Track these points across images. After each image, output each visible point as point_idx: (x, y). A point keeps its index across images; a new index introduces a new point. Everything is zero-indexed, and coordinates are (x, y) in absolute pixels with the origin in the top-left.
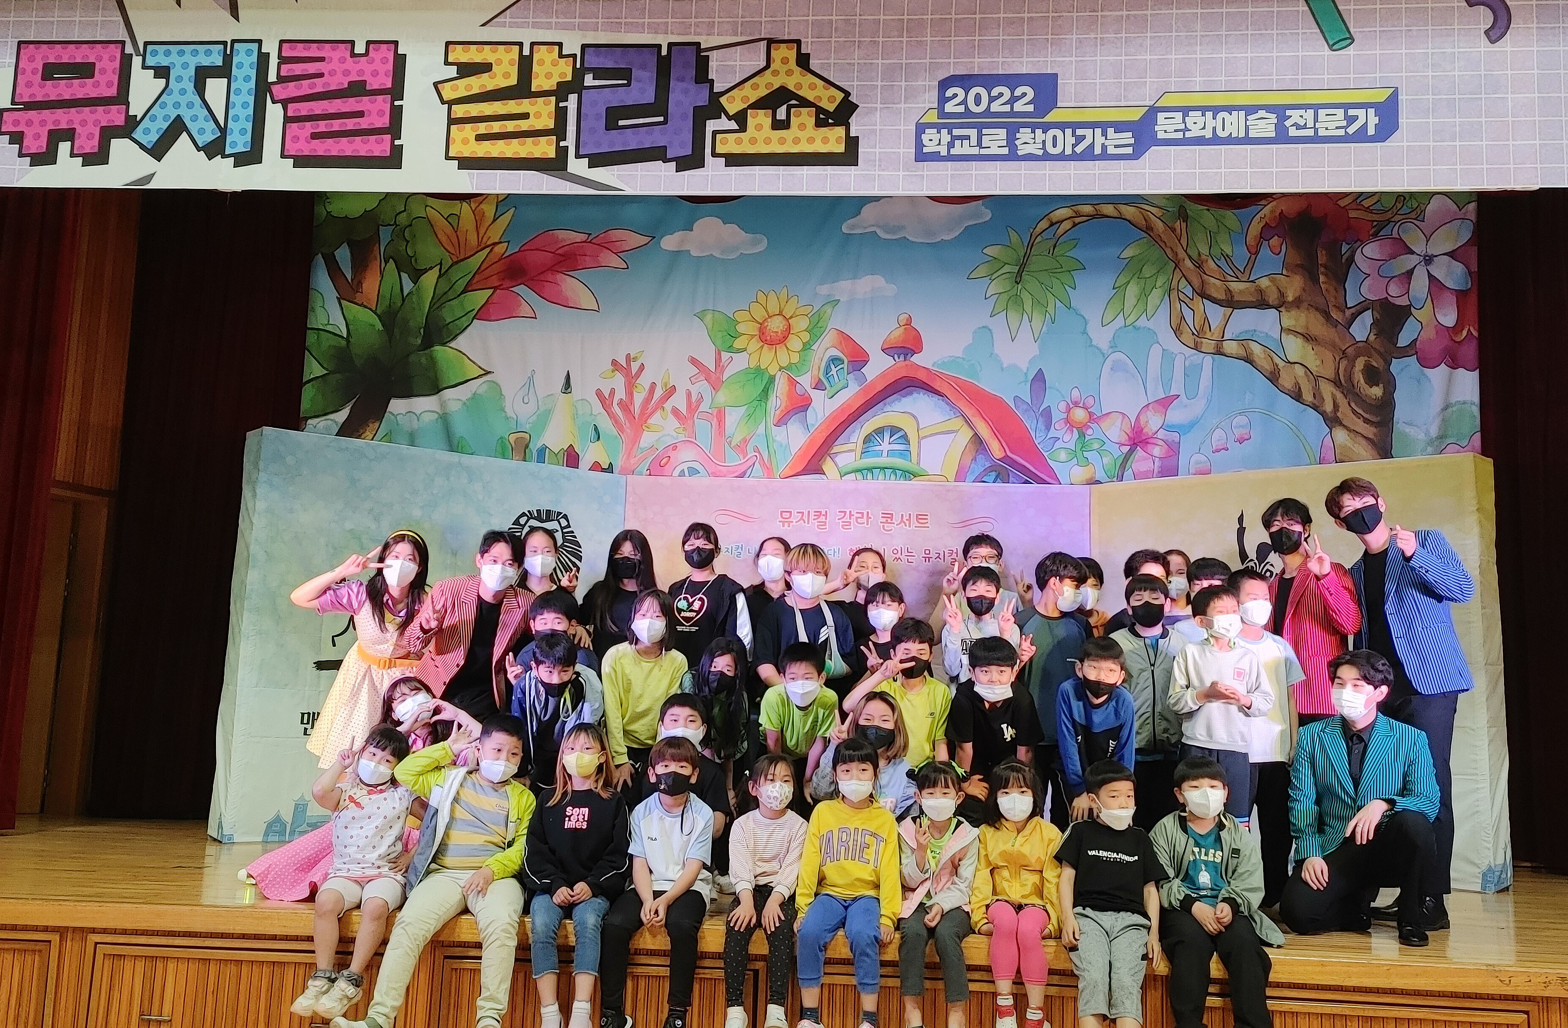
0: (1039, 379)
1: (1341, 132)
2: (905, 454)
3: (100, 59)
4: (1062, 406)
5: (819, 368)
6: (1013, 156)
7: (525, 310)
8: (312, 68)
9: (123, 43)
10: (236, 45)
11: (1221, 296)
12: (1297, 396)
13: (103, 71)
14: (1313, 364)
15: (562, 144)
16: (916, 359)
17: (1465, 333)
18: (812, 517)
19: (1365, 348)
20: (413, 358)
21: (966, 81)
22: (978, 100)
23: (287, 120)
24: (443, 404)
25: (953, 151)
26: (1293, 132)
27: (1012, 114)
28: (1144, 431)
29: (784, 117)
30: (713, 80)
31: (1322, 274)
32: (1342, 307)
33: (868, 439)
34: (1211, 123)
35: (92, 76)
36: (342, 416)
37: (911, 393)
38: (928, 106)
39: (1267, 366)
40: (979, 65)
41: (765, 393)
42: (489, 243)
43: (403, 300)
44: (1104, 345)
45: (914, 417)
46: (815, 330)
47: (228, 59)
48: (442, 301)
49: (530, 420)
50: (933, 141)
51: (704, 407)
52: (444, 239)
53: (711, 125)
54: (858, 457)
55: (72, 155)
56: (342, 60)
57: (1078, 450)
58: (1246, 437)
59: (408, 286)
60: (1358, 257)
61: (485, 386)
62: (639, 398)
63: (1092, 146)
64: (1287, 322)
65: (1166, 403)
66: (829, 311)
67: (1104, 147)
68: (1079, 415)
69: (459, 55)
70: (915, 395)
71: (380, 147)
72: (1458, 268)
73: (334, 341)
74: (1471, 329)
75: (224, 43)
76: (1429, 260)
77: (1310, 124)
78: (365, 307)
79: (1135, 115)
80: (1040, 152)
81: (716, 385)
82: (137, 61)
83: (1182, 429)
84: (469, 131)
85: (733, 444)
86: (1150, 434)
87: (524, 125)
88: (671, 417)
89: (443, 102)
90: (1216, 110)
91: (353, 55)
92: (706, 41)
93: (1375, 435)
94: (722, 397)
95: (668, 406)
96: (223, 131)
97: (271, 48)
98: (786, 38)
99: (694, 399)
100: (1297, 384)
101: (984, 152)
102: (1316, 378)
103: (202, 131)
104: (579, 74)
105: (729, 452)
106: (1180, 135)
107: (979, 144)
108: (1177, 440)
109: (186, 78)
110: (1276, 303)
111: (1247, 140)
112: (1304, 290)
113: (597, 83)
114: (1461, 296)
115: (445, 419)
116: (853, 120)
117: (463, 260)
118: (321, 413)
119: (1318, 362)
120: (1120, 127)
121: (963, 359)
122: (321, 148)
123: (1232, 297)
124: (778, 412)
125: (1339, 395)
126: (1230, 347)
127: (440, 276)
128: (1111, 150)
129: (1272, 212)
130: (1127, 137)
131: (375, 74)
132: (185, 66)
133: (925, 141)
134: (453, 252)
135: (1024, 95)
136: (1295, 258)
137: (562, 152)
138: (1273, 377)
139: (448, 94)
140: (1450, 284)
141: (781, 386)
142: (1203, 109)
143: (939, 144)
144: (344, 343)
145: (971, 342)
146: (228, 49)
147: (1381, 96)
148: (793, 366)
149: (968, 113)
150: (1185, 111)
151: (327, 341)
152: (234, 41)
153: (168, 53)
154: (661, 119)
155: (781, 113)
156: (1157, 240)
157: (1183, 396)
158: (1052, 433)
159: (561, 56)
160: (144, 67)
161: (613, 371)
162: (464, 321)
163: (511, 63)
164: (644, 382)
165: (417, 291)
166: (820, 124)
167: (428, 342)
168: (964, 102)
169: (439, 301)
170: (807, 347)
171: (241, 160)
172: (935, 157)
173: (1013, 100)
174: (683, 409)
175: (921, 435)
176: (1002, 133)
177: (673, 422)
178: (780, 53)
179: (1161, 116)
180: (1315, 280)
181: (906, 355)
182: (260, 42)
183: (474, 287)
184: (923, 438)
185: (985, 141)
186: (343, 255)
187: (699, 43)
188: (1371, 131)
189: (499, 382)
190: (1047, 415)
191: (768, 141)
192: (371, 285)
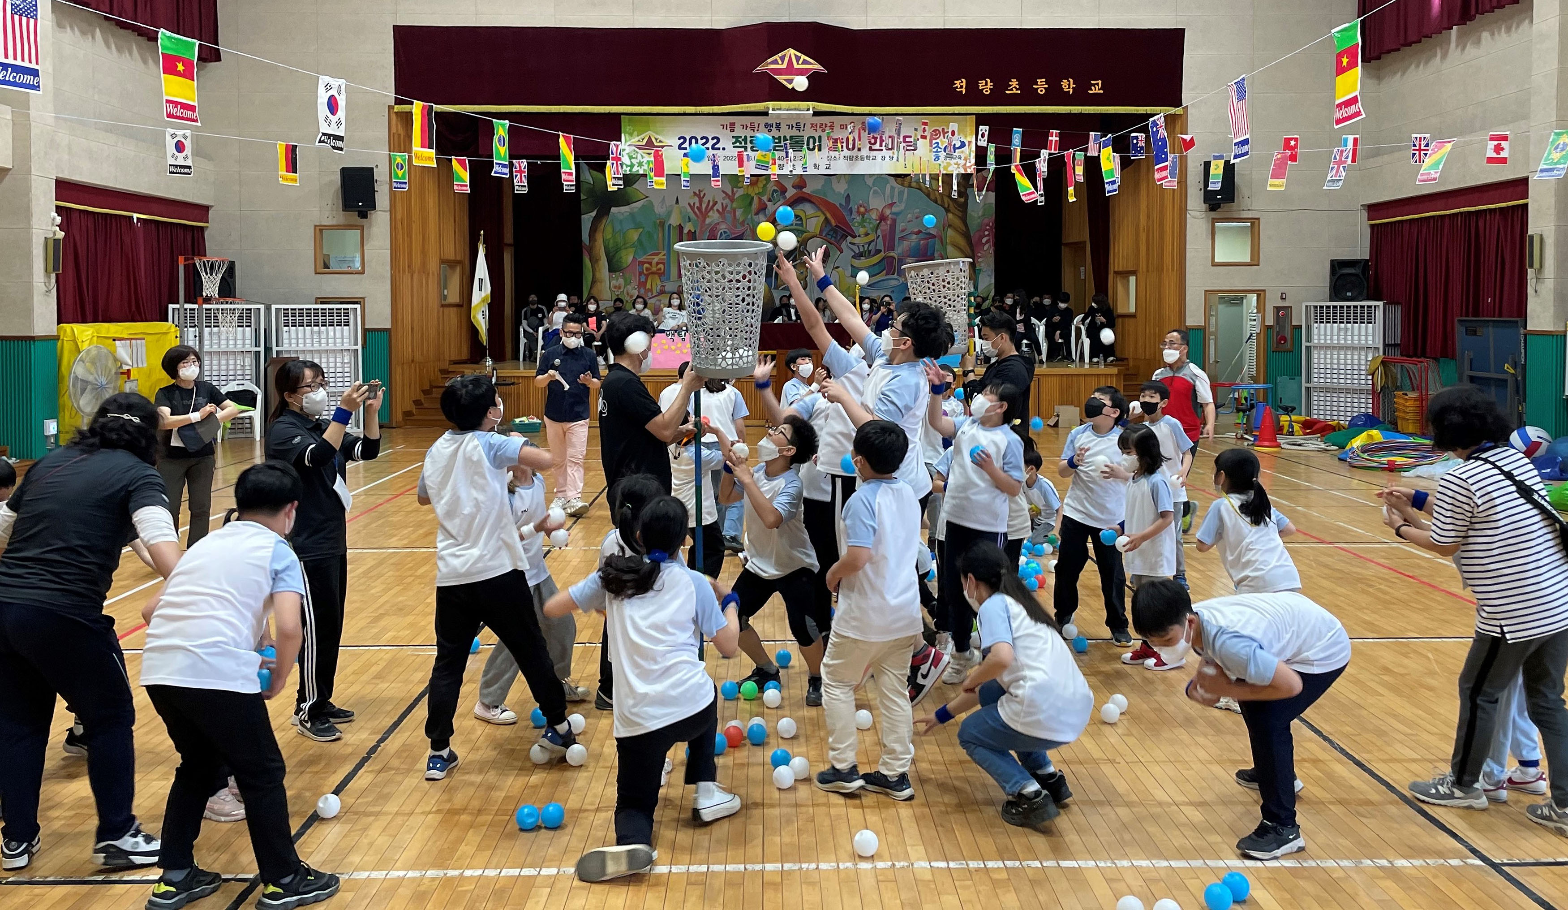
0: (848, 197)
4: (856, 206)
5: (770, 193)
24: (631, 209)
28: (884, 215)
36: (594, 214)
41: (750, 204)
44: (870, 185)
49: (665, 214)
51: (728, 209)
62: (704, 206)
65: (891, 205)
68: (862, 209)
81: (732, 200)
83: (897, 214)
86: (886, 216)
93: (961, 215)
94: (734, 205)
95: (715, 208)
99: (724, 206)
100: (936, 197)
102: (942, 195)
105: (738, 225)
108: (895, 218)
115: (632, 214)
119: (943, 190)
121: (821, 190)
124: (755, 210)
126: (914, 184)
141: (756, 200)
144: (592, 186)
148: (760, 194)
151: (585, 186)
157: (898, 203)
158: (853, 216)
161: (694, 196)
164: (705, 200)
170: (765, 186)
174: (721, 210)
177: (717, 214)
189: (652, 200)
190: (851, 210)
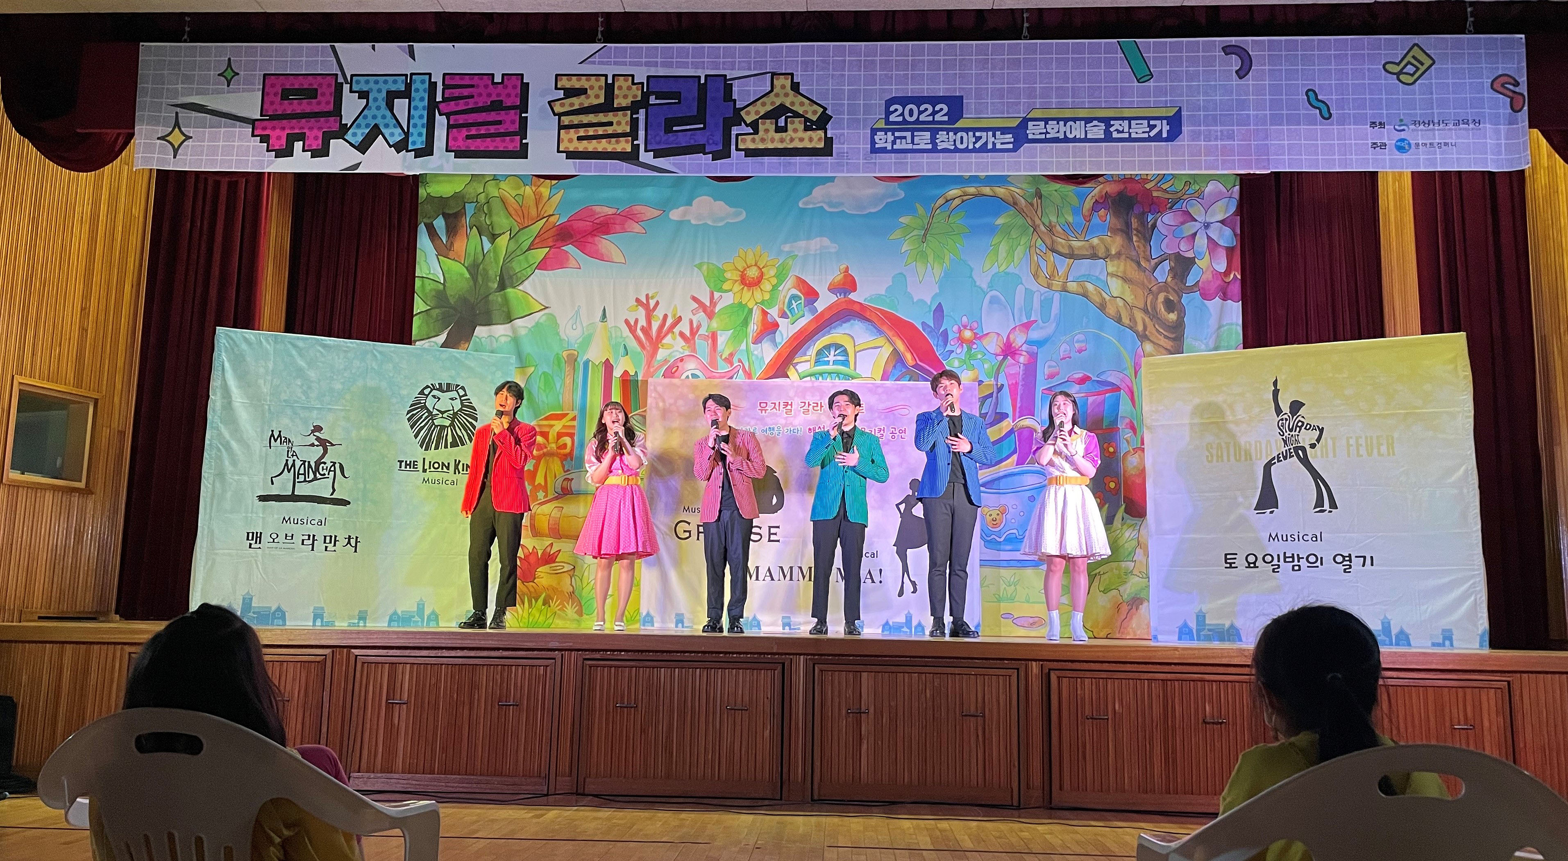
0: (939, 310)
1: (1146, 135)
2: (846, 363)
3: (320, 85)
4: (955, 328)
5: (784, 303)
6: (934, 150)
7: (572, 262)
8: (466, 92)
9: (337, 75)
10: (414, 77)
11: (1066, 251)
12: (1119, 320)
13: (323, 94)
14: (1129, 298)
15: (635, 142)
16: (853, 296)
17: (1232, 276)
18: (782, 406)
19: (1165, 287)
20: (491, 297)
21: (904, 101)
22: (911, 113)
23: (449, 127)
24: (514, 330)
25: (895, 147)
26: (1115, 135)
27: (933, 122)
28: (1013, 345)
29: (783, 125)
30: (735, 100)
31: (1135, 235)
32: (1148, 259)
33: (819, 353)
34: (1062, 129)
35: (316, 98)
36: (442, 338)
37: (848, 321)
38: (878, 117)
39: (1097, 299)
40: (910, 89)
41: (746, 322)
42: (545, 215)
43: (484, 256)
44: (984, 286)
45: (852, 337)
46: (781, 277)
47: (408, 86)
48: (513, 256)
49: (578, 342)
50: (881, 140)
51: (702, 331)
52: (513, 212)
53: (735, 131)
54: (812, 366)
55: (304, 150)
56: (486, 86)
57: (967, 361)
58: (1083, 349)
59: (487, 245)
60: (1159, 222)
61: (544, 318)
63: (986, 143)
64: (1111, 269)
65: (1027, 326)
66: (790, 263)
67: (994, 144)
68: (968, 334)
69: (564, 83)
70: (852, 321)
71: (513, 145)
72: (1228, 231)
73: (433, 285)
74: (1236, 273)
75: (406, 75)
76: (1207, 226)
77: (1126, 130)
78: (456, 261)
79: (1014, 123)
80: (953, 147)
81: (710, 315)
82: (346, 87)
83: (1040, 343)
84: (573, 134)
85: (723, 357)
86: (1017, 347)
87: (610, 130)
88: (679, 338)
89: (555, 114)
90: (1066, 120)
91: (493, 83)
92: (730, 74)
93: (1172, 346)
94: (715, 324)
95: (676, 330)
96: (407, 134)
97: (438, 79)
98: (784, 72)
99: (695, 326)
100: (1118, 311)
101: (915, 147)
102: (1131, 308)
103: (392, 135)
104: (645, 96)
105: (720, 363)
106: (1043, 136)
107: (913, 142)
108: (1035, 351)
109: (380, 99)
110: (1103, 256)
111: (1086, 140)
112: (1123, 246)
113: (658, 102)
114: (1230, 251)
115: (516, 340)
116: (829, 126)
117: (526, 227)
118: (425, 337)
119: (1133, 297)
120: (1004, 131)
121: (886, 296)
122: (473, 145)
123: (1073, 251)
124: (755, 334)
125: (1147, 320)
126: (1072, 286)
127: (510, 239)
128: (998, 146)
129: (1101, 192)
130: (1009, 137)
131: (509, 95)
132: (379, 91)
133: (877, 140)
134: (519, 221)
135: (941, 110)
136: (1118, 224)
137: (636, 148)
138: (1102, 307)
139: (558, 109)
140: (1221, 243)
141: (756, 316)
142: (1058, 120)
143: (886, 142)
144: (441, 287)
145: (891, 284)
146: (409, 81)
147: (1171, 112)
148: (766, 302)
149: (905, 122)
150: (1046, 121)
151: (429, 286)
152: (412, 74)
153: (367, 82)
154: (702, 126)
155: (782, 122)
156: (1021, 212)
157: (1040, 321)
158: (949, 348)
159: (633, 83)
160: (351, 91)
161: (637, 306)
162: (529, 271)
163: (600, 88)
164: (659, 314)
165: (495, 251)
166: (807, 129)
167: (502, 287)
168: (902, 114)
169: (510, 257)
170: (775, 288)
171: (419, 153)
172: (884, 150)
173: (934, 113)
174: (687, 333)
175: (857, 350)
176: (928, 135)
177: (681, 342)
178: (779, 82)
179: (1030, 124)
180: (1130, 239)
181: (845, 294)
182: (430, 74)
183: (535, 246)
184: (858, 352)
185: (916, 140)
186: (439, 223)
187: (726, 76)
188: (1165, 135)
189: (555, 314)
190: (945, 334)
191: (773, 140)
192: (459, 245)
